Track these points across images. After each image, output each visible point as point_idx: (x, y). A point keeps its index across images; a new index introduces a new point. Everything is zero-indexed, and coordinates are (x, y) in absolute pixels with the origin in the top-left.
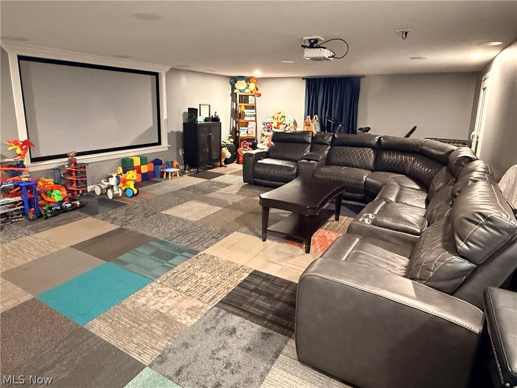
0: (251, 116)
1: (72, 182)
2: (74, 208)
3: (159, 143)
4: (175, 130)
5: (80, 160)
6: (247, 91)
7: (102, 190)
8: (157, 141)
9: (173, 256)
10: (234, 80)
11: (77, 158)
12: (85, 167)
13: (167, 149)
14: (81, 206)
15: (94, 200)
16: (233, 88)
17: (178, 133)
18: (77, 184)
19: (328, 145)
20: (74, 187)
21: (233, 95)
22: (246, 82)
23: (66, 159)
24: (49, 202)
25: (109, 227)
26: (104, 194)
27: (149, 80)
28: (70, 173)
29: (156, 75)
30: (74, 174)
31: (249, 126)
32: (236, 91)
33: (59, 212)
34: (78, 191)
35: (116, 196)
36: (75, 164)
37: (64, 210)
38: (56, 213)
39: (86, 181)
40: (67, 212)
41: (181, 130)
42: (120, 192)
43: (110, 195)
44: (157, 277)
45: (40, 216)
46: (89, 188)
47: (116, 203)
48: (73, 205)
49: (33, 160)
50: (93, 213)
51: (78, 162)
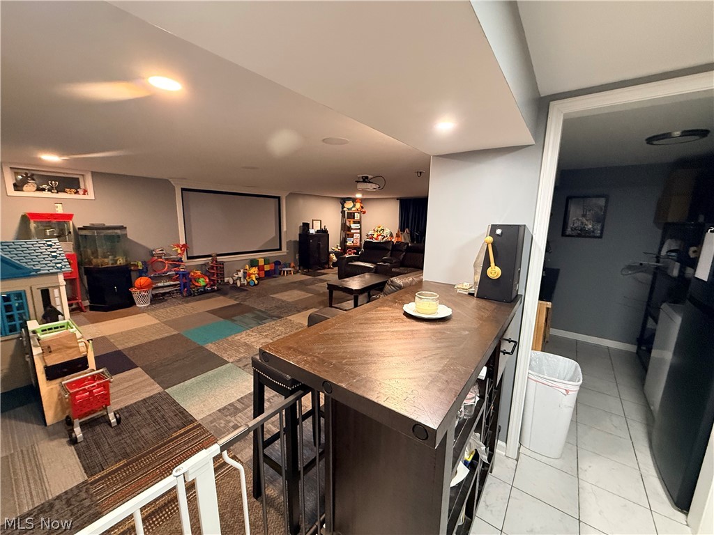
0: (356, 229)
1: (213, 274)
2: (213, 291)
3: (280, 249)
4: (293, 240)
5: (220, 259)
6: (354, 209)
7: (234, 281)
8: (278, 248)
9: (266, 319)
10: (343, 201)
11: (218, 258)
12: (223, 264)
13: (286, 254)
14: (218, 290)
15: (228, 287)
16: (343, 207)
17: (295, 242)
18: (217, 276)
19: (403, 252)
20: (215, 278)
21: (343, 212)
22: (353, 202)
23: (210, 258)
24: (197, 286)
25: (232, 302)
26: (235, 283)
27: (273, 202)
28: (212, 268)
29: (279, 198)
30: (215, 268)
31: (354, 237)
32: (345, 209)
33: (203, 293)
34: (218, 281)
35: (242, 285)
36: (216, 261)
37: (205, 292)
38: (202, 293)
39: (223, 275)
40: (208, 293)
41: (298, 240)
42: (246, 282)
43: (239, 285)
44: (252, 328)
45: (190, 295)
46: (226, 280)
47: (242, 289)
48: (212, 289)
49: (189, 258)
50: (225, 294)
51: (218, 260)
